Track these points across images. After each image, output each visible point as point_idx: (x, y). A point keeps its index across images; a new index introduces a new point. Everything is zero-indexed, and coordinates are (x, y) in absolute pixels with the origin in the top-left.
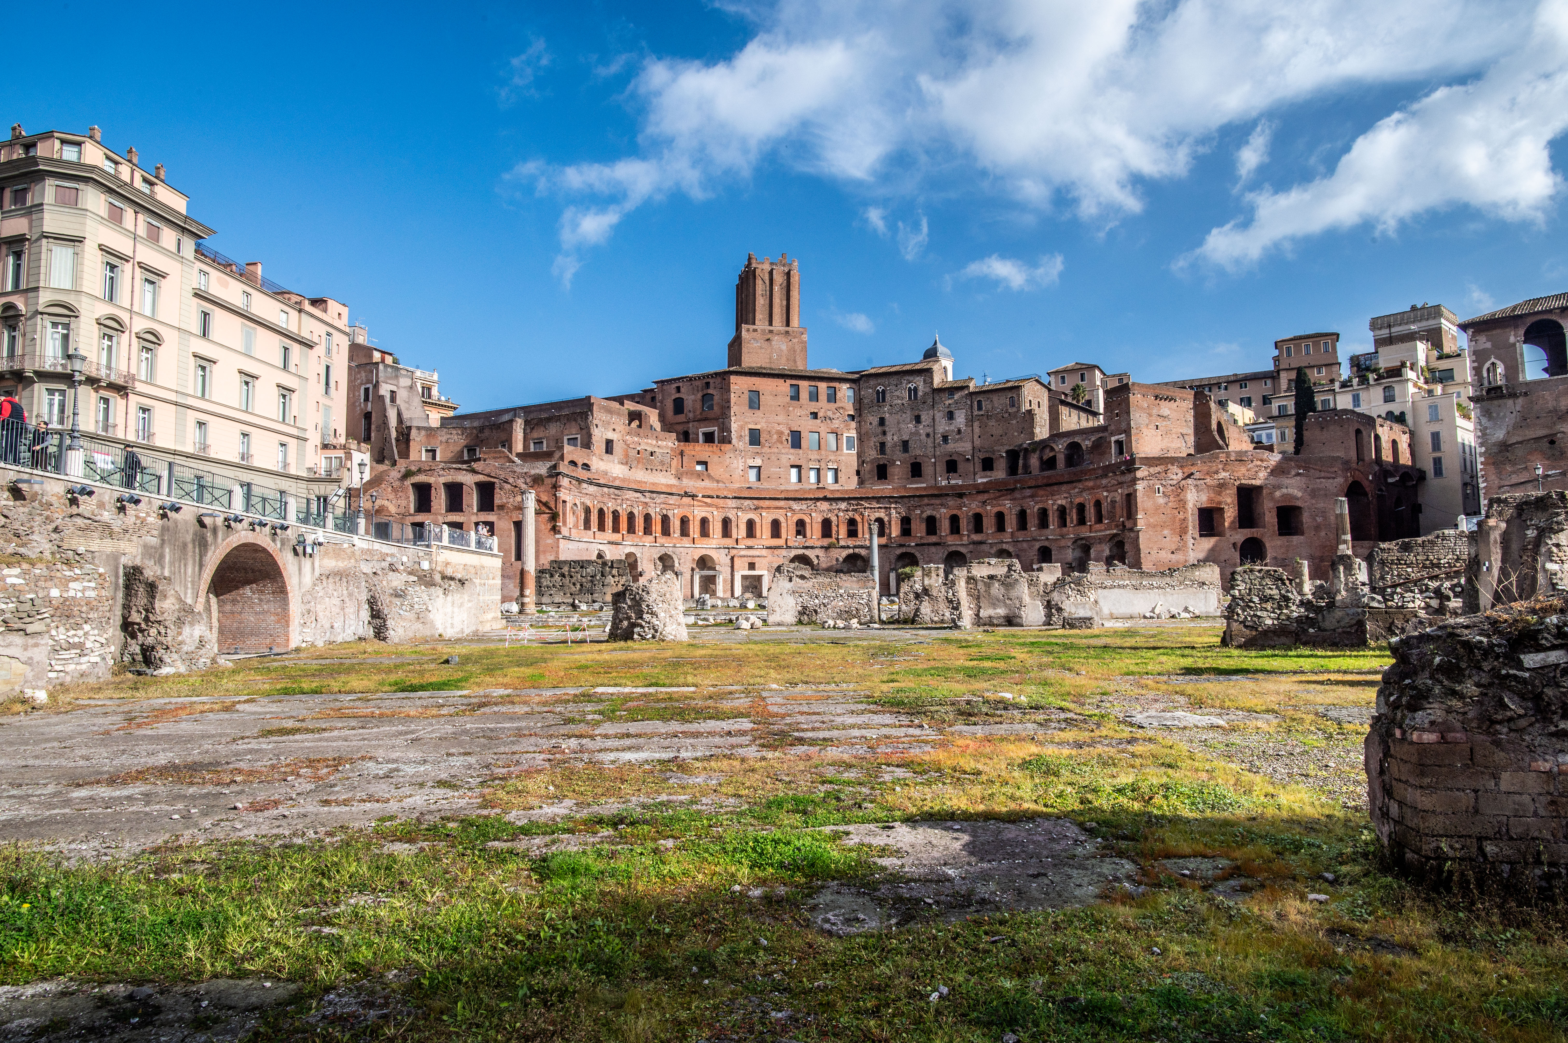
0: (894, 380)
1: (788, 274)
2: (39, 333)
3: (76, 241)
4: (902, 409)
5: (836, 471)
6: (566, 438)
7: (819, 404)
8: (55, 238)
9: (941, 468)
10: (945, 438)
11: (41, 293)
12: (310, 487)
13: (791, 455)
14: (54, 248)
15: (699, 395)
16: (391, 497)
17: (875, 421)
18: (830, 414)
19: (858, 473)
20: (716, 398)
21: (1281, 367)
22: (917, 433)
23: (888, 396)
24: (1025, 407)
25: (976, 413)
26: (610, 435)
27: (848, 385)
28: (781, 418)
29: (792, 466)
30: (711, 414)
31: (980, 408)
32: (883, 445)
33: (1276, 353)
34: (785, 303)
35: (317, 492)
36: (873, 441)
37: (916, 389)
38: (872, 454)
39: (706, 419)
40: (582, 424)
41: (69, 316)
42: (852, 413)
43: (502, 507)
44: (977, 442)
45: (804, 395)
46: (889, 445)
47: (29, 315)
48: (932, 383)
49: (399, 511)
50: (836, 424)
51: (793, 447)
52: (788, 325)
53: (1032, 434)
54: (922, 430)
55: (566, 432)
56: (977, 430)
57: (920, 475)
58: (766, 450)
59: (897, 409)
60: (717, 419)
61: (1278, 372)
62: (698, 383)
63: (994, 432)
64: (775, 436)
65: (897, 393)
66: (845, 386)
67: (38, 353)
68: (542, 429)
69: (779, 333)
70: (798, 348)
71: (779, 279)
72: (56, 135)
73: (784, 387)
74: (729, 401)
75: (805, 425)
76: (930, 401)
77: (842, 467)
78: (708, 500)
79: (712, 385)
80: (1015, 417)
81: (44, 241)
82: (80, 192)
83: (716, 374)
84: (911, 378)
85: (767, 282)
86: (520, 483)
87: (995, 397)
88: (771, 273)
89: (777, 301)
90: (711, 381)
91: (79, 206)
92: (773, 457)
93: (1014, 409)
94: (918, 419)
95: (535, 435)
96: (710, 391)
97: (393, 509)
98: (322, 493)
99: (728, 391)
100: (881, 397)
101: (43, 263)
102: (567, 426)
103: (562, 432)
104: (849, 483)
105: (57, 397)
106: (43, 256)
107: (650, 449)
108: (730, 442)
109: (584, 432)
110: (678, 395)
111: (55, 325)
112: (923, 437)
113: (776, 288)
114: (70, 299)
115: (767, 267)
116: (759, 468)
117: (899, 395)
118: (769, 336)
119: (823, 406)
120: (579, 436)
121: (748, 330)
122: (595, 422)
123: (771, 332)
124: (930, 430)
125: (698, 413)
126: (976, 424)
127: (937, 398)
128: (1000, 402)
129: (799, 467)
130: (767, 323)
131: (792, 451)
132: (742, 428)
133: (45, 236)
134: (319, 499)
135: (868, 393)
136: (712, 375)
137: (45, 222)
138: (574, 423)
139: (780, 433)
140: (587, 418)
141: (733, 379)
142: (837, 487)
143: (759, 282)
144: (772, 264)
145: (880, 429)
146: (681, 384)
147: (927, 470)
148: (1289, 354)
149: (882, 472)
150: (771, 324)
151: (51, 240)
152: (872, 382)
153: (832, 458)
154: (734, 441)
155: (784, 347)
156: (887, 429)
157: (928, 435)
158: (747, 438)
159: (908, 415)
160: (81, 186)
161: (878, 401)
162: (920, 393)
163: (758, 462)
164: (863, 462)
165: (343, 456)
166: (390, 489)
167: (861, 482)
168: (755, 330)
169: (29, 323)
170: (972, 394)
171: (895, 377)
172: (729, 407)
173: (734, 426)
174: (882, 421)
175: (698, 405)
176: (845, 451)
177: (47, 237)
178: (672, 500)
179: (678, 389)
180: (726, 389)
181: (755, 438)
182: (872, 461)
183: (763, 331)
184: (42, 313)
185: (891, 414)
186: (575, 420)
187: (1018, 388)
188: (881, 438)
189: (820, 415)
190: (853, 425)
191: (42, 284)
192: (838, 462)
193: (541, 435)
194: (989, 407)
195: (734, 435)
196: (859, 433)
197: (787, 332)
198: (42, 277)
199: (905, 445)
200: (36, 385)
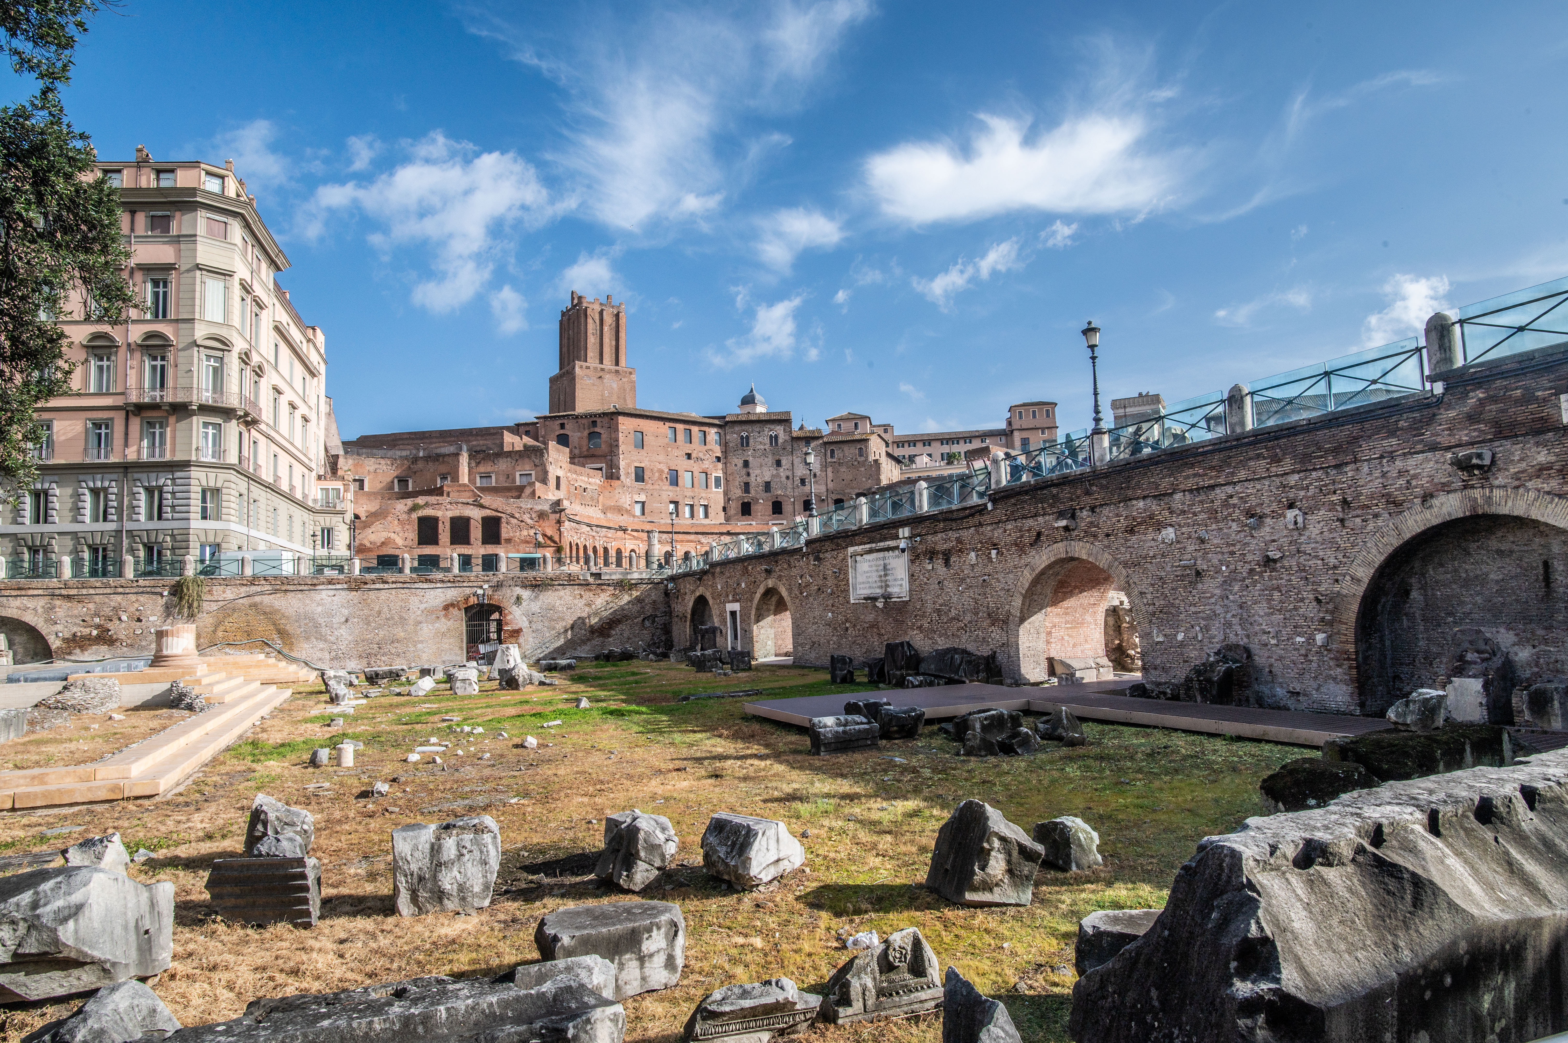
0: (757, 428)
1: (617, 316)
2: (196, 366)
3: (226, 274)
4: (764, 453)
5: (706, 507)
6: (518, 474)
7: (693, 446)
8: (209, 271)
9: (799, 506)
10: (803, 482)
11: (197, 325)
12: (316, 518)
13: (669, 492)
14: (207, 280)
15: (586, 433)
16: (398, 529)
17: (740, 463)
18: (701, 455)
19: (724, 509)
20: (604, 436)
21: (1014, 427)
22: (778, 475)
23: (751, 441)
24: (871, 458)
25: (829, 460)
26: (560, 473)
27: (716, 430)
28: (661, 458)
29: (671, 502)
30: (598, 452)
31: (832, 457)
32: (747, 485)
33: (1009, 415)
34: (614, 343)
35: (323, 524)
36: (738, 481)
37: (776, 437)
38: (737, 492)
39: (593, 456)
40: (537, 461)
41: (223, 350)
42: (719, 455)
43: (508, 541)
44: (831, 485)
45: (681, 436)
46: (752, 485)
47: (180, 346)
48: (791, 432)
49: (406, 543)
50: (707, 465)
51: (671, 484)
52: (617, 364)
53: (879, 480)
54: (783, 472)
55: (518, 468)
56: (830, 474)
57: (780, 513)
58: (649, 486)
59: (759, 453)
60: (605, 456)
61: (1012, 432)
62: (585, 421)
63: (845, 477)
64: (657, 474)
65: (760, 439)
66: (713, 431)
67: (195, 386)
68: (490, 463)
69: (610, 372)
70: (628, 387)
71: (609, 320)
72: (202, 166)
73: (664, 428)
74: (617, 440)
75: (682, 464)
76: (789, 448)
77: (712, 504)
78: (635, 534)
79: (599, 424)
80: (864, 465)
81: (198, 273)
82: (229, 227)
83: (604, 414)
84: (772, 427)
85: (598, 322)
86: (526, 517)
87: (846, 448)
88: (601, 313)
89: (606, 340)
90: (599, 420)
91: (228, 240)
92: (655, 494)
93: (863, 459)
94: (778, 463)
95: (482, 469)
96: (597, 430)
97: (400, 542)
98: (328, 525)
99: (617, 430)
100: (745, 442)
101: (198, 295)
102: (519, 462)
103: (514, 468)
104: (717, 518)
105: (211, 431)
106: (198, 288)
107: (584, 486)
108: (618, 479)
109: (539, 469)
110: (562, 432)
111: (208, 357)
112: (784, 479)
113: (606, 329)
114: (223, 332)
115: (598, 308)
116: (643, 503)
117: (761, 440)
118: (601, 374)
119: (696, 448)
120: (533, 473)
121: (581, 367)
122: (550, 459)
123: (602, 370)
124: (789, 473)
125: (585, 449)
126: (830, 470)
127: (795, 445)
128: (850, 452)
129: (676, 503)
130: (598, 361)
131: (671, 488)
132: (629, 465)
133: (198, 267)
134: (323, 531)
135: (733, 437)
136: (600, 415)
137: (199, 254)
138: (527, 460)
139: (661, 472)
140: (542, 455)
141: (621, 419)
142: (707, 521)
143: (590, 321)
144: (601, 304)
145: (744, 471)
146: (565, 422)
147: (787, 508)
148: (1021, 417)
149: (746, 509)
150: (601, 362)
151: (204, 272)
152: (737, 428)
153: (704, 495)
154: (622, 478)
155: (615, 386)
156: (751, 471)
157: (788, 478)
158: (633, 475)
159: (770, 460)
160: (230, 220)
161: (742, 445)
162: (780, 441)
163: (642, 498)
164: (729, 500)
165: (342, 488)
166: (396, 522)
167: (728, 519)
168: (588, 368)
169: (181, 354)
170: (825, 443)
171: (758, 425)
172: (617, 446)
173: (622, 464)
174: (746, 464)
175: (585, 442)
176: (714, 489)
177: (201, 269)
178: (611, 533)
179: (562, 426)
180: (614, 429)
181: (640, 475)
182: (738, 499)
183: (595, 368)
184: (198, 346)
185: (754, 457)
186: (529, 457)
187: (867, 440)
188: (745, 479)
189: (693, 456)
190: (720, 465)
191: (197, 316)
192: (708, 499)
193: (489, 469)
194: (841, 455)
195: (622, 472)
196: (725, 473)
197: (617, 372)
198: (197, 309)
199: (767, 486)
200: (195, 418)
